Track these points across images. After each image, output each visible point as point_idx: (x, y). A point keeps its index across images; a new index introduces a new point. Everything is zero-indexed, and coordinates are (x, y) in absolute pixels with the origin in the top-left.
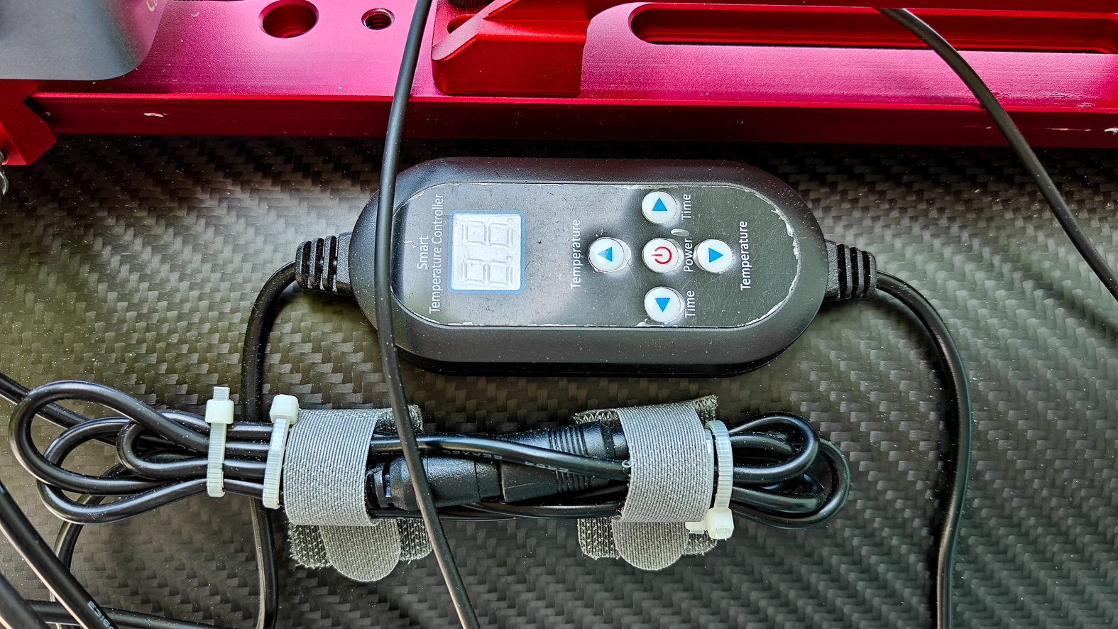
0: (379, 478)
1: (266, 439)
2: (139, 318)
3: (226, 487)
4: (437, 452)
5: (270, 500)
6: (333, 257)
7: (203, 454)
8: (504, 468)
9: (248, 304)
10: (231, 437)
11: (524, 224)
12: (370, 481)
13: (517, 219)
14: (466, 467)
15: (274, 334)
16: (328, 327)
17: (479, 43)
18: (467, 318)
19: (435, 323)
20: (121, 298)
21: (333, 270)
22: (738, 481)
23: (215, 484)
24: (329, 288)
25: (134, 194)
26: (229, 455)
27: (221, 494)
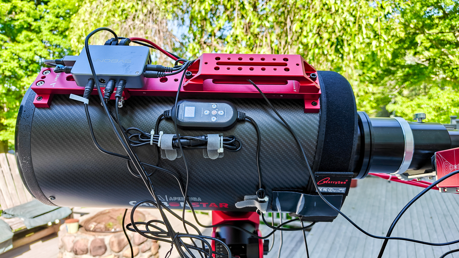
0: (174, 142)
1: (159, 137)
2: (140, 122)
3: (153, 143)
4: (182, 138)
5: (159, 145)
6: (169, 113)
7: (150, 138)
8: (191, 140)
9: (156, 120)
10: (154, 136)
11: (195, 108)
12: (173, 142)
13: (194, 107)
14: (186, 140)
15: (160, 124)
16: (168, 123)
17: (189, 84)
18: (186, 120)
19: (182, 121)
20: (138, 119)
21: (169, 115)
22: (224, 144)
23: (151, 142)
24: (168, 117)
25: (140, 104)
26: (154, 139)
27: (152, 144)
